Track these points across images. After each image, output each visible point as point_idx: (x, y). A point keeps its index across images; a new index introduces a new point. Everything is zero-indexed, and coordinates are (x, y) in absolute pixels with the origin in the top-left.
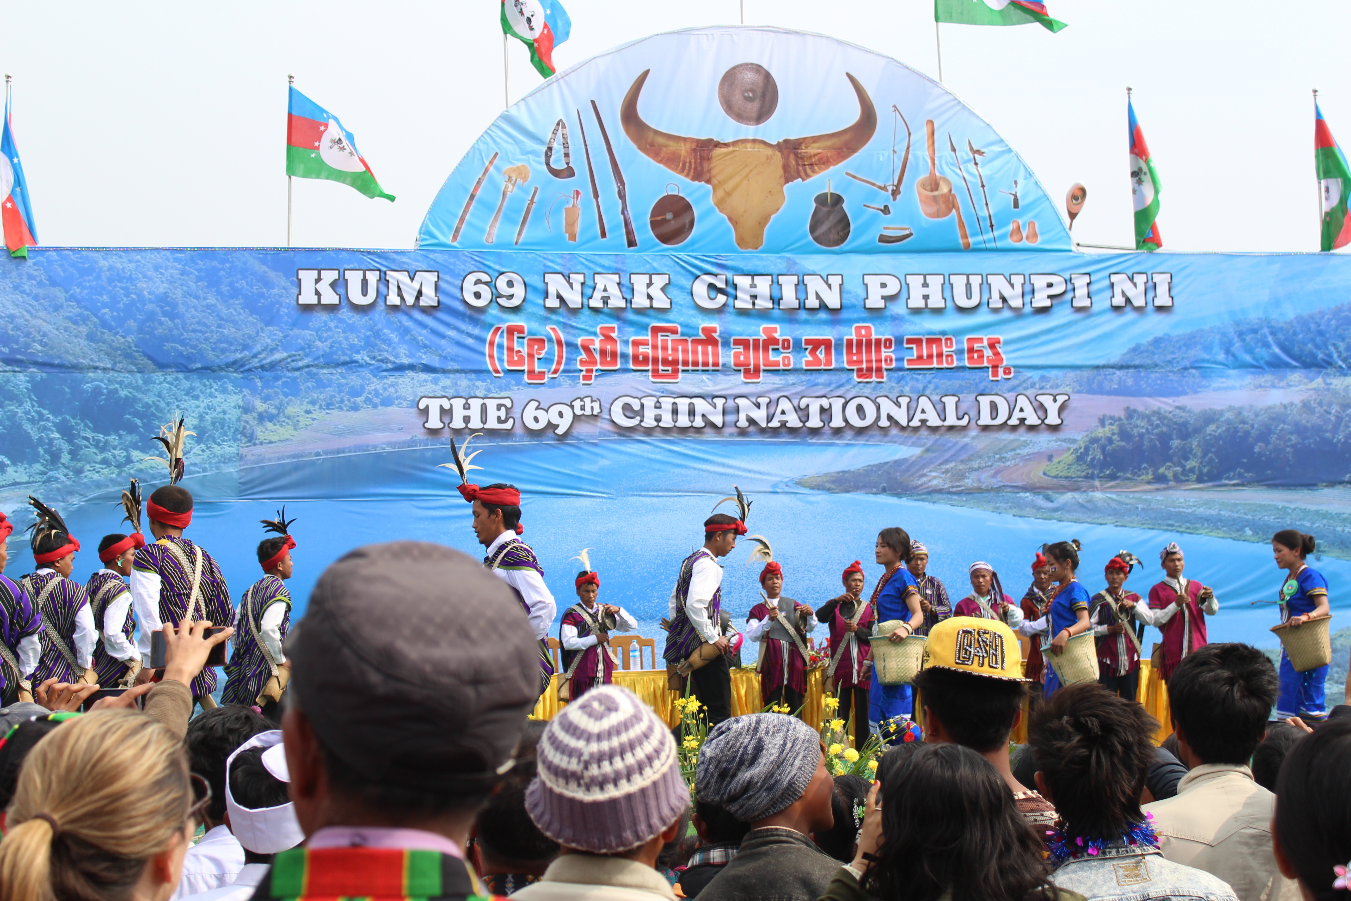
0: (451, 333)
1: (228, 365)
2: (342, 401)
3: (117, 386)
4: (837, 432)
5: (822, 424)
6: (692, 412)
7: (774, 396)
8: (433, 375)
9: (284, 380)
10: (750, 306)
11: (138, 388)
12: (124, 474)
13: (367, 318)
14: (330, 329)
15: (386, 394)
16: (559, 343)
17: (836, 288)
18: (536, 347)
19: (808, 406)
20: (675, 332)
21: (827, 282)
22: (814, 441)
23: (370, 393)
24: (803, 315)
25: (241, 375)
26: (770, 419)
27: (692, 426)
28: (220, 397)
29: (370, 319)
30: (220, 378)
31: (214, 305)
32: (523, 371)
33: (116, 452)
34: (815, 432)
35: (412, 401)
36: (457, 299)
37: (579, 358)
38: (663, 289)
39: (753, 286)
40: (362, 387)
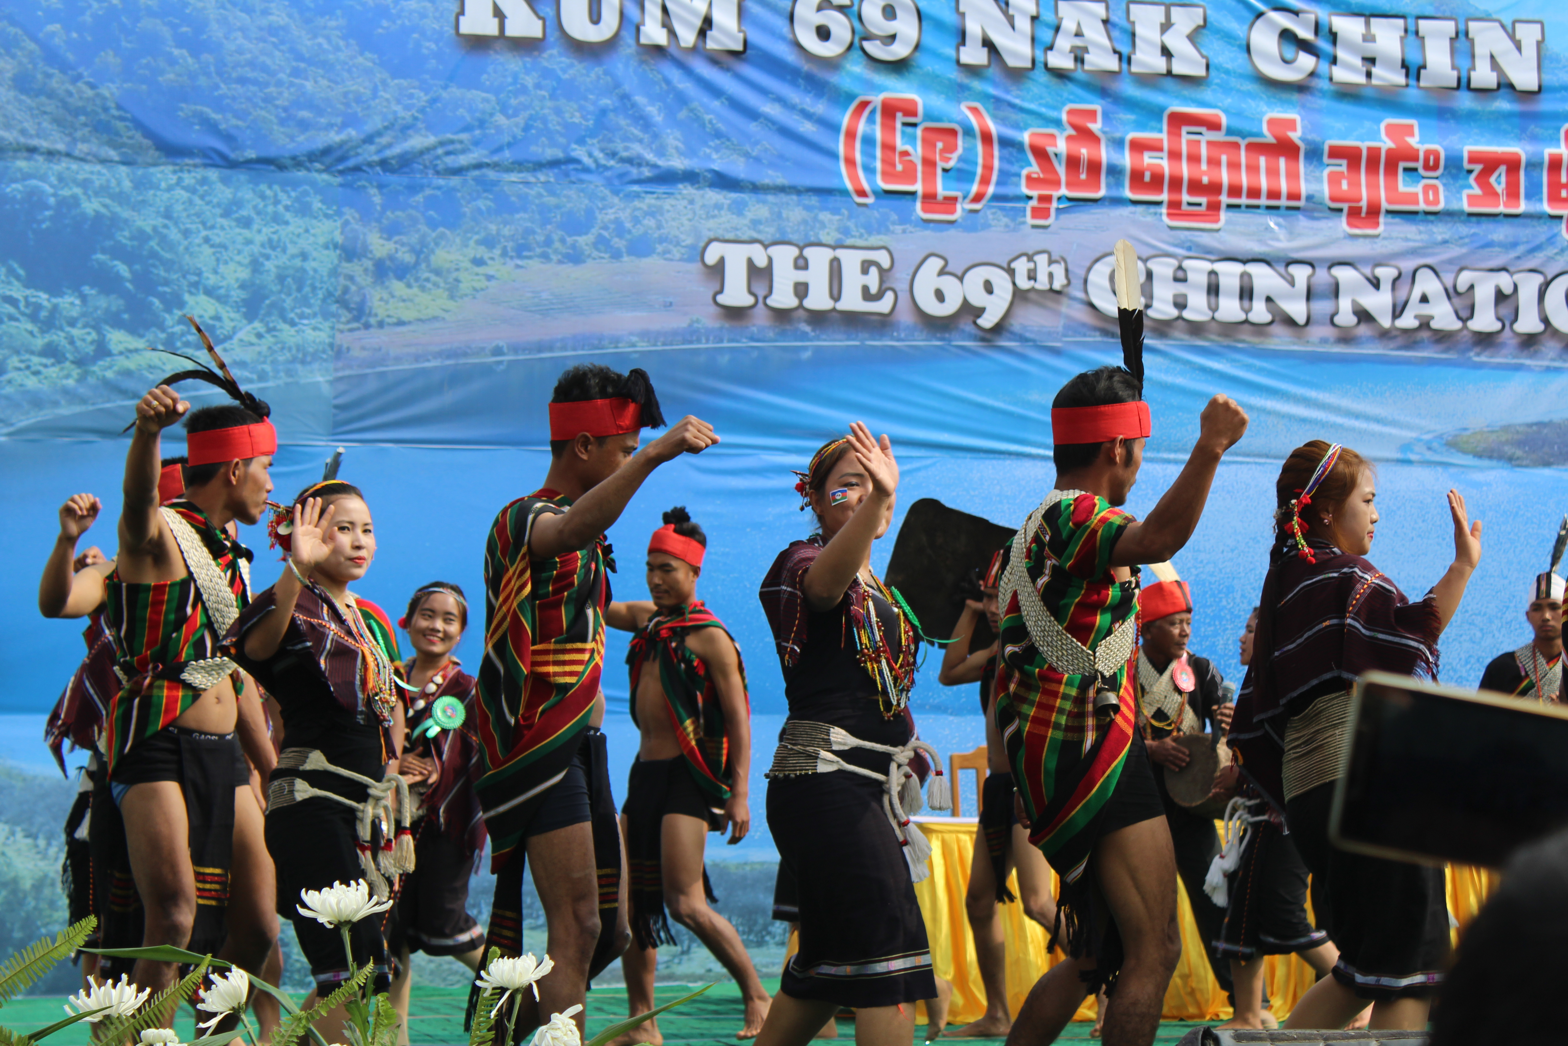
0: (770, 109)
1: (313, 156)
2: (548, 242)
3: (78, 191)
4: (1529, 341)
5: (1497, 326)
6: (1246, 293)
7: (1408, 265)
8: (734, 195)
9: (428, 192)
10: (1361, 79)
11: (121, 198)
12: (91, 380)
13: (599, 70)
14: (524, 90)
15: (637, 231)
16: (987, 138)
17: (1529, 50)
18: (940, 145)
19: (1472, 287)
20: (1214, 126)
21: (1512, 37)
22: (1483, 358)
23: (605, 228)
24: (1465, 101)
25: (339, 180)
26: (1398, 311)
27: (1246, 321)
28: (296, 224)
29: (606, 73)
30: (295, 184)
31: (285, 28)
32: (913, 194)
33: (76, 332)
34: (1485, 340)
35: (692, 247)
36: (783, 38)
37: (1024, 172)
38: (1192, 37)
39: (1369, 38)
40: (590, 214)
